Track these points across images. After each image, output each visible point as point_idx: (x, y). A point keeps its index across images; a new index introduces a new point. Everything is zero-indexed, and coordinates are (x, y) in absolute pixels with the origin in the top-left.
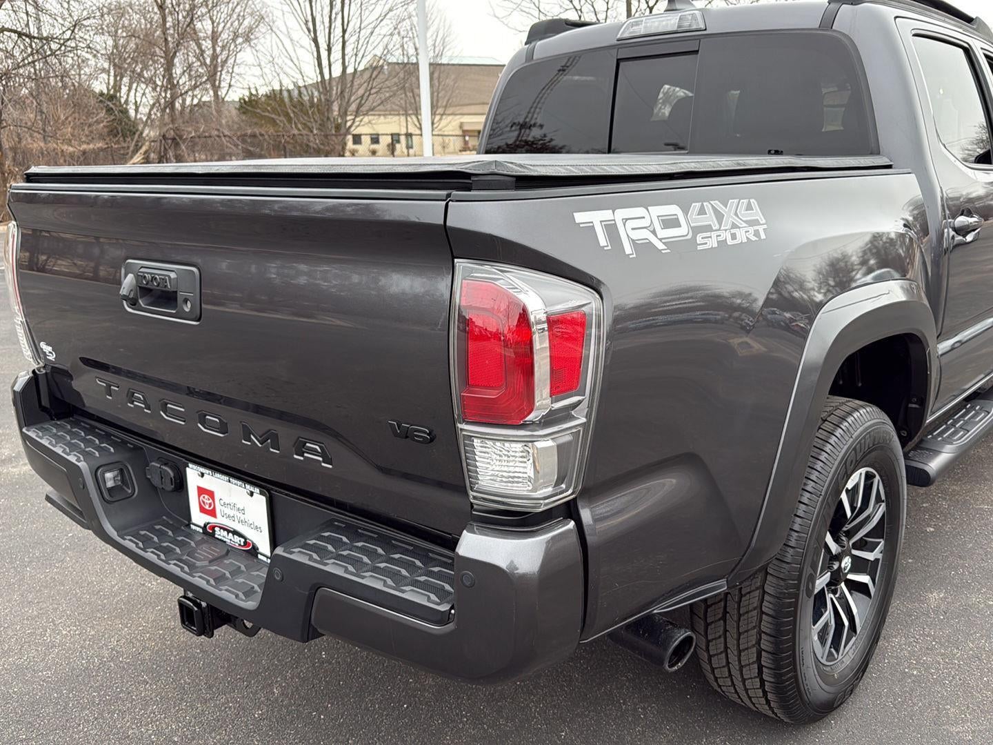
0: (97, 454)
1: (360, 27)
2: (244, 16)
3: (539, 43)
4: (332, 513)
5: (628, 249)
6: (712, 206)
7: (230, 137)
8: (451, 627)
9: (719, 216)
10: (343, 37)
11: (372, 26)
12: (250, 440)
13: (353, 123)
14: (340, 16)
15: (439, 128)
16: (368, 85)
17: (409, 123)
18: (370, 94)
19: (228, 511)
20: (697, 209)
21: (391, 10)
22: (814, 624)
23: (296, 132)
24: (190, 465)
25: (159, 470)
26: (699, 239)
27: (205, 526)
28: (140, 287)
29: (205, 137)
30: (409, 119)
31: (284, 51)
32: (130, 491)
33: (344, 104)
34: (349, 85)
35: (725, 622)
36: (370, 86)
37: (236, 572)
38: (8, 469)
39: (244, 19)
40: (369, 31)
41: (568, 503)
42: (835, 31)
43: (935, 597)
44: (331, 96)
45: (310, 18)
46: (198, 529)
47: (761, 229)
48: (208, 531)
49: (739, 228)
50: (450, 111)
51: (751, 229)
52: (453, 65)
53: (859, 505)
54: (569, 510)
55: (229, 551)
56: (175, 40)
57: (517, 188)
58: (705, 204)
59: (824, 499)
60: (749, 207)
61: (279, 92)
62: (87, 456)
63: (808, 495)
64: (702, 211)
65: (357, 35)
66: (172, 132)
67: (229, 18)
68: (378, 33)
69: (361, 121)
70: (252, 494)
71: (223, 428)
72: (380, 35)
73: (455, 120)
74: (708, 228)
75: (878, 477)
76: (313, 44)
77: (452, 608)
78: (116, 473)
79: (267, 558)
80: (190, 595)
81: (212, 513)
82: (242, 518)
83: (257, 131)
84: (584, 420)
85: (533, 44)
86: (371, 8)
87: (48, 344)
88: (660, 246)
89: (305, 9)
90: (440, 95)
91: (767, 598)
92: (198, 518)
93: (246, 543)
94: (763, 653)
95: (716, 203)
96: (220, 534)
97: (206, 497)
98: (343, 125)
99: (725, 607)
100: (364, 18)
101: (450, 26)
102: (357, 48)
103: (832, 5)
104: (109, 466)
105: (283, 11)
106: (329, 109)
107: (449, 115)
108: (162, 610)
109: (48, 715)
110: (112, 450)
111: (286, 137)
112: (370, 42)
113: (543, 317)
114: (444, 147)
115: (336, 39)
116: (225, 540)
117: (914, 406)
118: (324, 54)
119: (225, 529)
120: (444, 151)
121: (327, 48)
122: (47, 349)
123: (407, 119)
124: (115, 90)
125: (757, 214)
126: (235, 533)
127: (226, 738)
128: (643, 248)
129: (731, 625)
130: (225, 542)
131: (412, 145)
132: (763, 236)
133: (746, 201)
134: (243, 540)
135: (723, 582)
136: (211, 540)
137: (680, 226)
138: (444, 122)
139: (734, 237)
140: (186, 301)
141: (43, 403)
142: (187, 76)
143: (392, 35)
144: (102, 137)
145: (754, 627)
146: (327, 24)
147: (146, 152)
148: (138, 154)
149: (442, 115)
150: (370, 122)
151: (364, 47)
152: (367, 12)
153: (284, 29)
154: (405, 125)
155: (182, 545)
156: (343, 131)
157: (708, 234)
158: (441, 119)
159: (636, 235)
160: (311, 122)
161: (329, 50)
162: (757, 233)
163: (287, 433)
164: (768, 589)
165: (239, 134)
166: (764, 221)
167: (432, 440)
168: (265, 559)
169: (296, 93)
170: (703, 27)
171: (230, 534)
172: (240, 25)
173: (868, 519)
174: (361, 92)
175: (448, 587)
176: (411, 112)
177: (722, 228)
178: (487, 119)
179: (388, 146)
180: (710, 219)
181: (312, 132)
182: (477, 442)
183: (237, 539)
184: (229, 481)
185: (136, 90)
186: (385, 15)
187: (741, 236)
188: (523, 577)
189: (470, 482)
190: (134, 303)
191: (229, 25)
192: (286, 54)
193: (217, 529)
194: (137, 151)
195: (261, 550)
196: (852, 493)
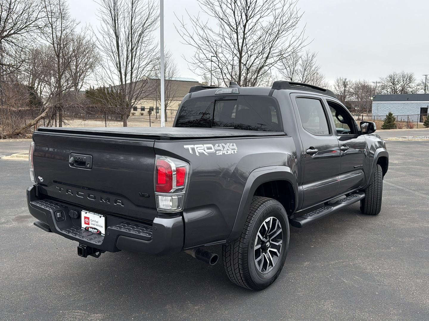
0: (55, 208)
1: (139, 67)
2: (90, 57)
3: (193, 93)
4: (123, 220)
5: (197, 154)
6: (222, 145)
7: (83, 108)
8: (151, 241)
9: (224, 147)
10: (131, 70)
11: (143, 67)
12: (102, 201)
13: (134, 104)
14: (130, 63)
15: (169, 106)
16: (141, 89)
17: (157, 103)
18: (141, 93)
19: (93, 223)
20: (217, 146)
21: (151, 61)
22: (256, 259)
23: (110, 106)
24: (83, 210)
25: (73, 213)
26: (217, 152)
27: (86, 228)
28: (75, 161)
29: (73, 107)
30: (157, 102)
31: (107, 75)
32: (64, 219)
33: (131, 96)
34: (133, 89)
35: (230, 256)
36: (142, 90)
37: (96, 238)
38: (5, 225)
39: (90, 59)
40: (142, 69)
41: (181, 212)
42: (273, 97)
43: (306, 263)
44: (125, 93)
45: (118, 62)
46: (83, 229)
47: (235, 151)
48: (87, 229)
49: (229, 150)
50: (175, 99)
51: (233, 151)
52: (177, 81)
53: (271, 227)
54: (181, 214)
55: (93, 234)
56: (62, 69)
57: (170, 140)
58: (220, 144)
59: (256, 222)
60: (233, 145)
61: (103, 88)
62: (52, 208)
63: (252, 221)
64: (219, 146)
65: (137, 70)
66: (59, 105)
67: (83, 58)
68: (145, 70)
69: (137, 103)
70: (101, 217)
71: (95, 198)
72: (146, 70)
73: (176, 103)
74: (220, 150)
75: (278, 220)
76: (119, 73)
77: (152, 236)
78: (60, 213)
79: (104, 234)
80: (81, 246)
81: (88, 224)
82: (97, 224)
83: (94, 105)
84: (185, 192)
85: (191, 93)
86: (143, 60)
87: (41, 177)
88: (206, 154)
89: (116, 59)
90: (171, 93)
91: (240, 248)
92: (84, 226)
93: (98, 231)
94: (240, 265)
95: (223, 144)
96: (90, 229)
97: (87, 219)
98: (130, 104)
99: (230, 253)
100: (140, 64)
101: (175, 67)
102: (137, 75)
103: (272, 89)
104: (58, 211)
105: (107, 59)
106: (124, 98)
107: (174, 100)
108: (64, 265)
109: (30, 289)
110: (59, 207)
111: (106, 108)
112: (142, 73)
113: (175, 169)
114: (171, 113)
115: (128, 71)
116: (91, 231)
117: (292, 202)
118: (123, 77)
119: (91, 228)
120: (171, 114)
121: (124, 74)
122: (40, 178)
123: (156, 102)
124: (32, 84)
125: (235, 147)
126: (95, 229)
127: (86, 294)
128: (201, 154)
129: (232, 257)
130: (91, 232)
131: (158, 112)
132: (236, 152)
133: (232, 144)
134: (97, 230)
135: (225, 240)
136: (87, 231)
137: (212, 149)
138: (172, 104)
139: (227, 152)
140: (88, 164)
141: (36, 195)
142: (66, 83)
143: (151, 70)
144: (27, 105)
145: (237, 257)
146: (125, 66)
147: (47, 112)
148: (44, 113)
149: (171, 100)
150: (141, 103)
151: (140, 75)
152: (142, 61)
153: (107, 66)
154: (156, 104)
155: (79, 232)
156: (130, 106)
157: (220, 152)
158: (171, 102)
159: (199, 151)
160: (116, 103)
161: (126, 75)
162: (234, 152)
163: (112, 198)
164: (241, 246)
165: (86, 106)
166: (237, 149)
167: (149, 197)
168: (103, 235)
169: (110, 89)
170: (238, 93)
171: (93, 229)
172: (88, 61)
173: (275, 232)
174: (138, 92)
175: (151, 233)
176: (158, 99)
177: (224, 150)
178: (178, 112)
179: (148, 112)
180: (221, 148)
181: (117, 106)
182: (159, 197)
183: (95, 230)
184: (94, 214)
185: (41, 85)
186: (149, 63)
187: (229, 152)
188: (169, 228)
189: (157, 206)
190: (72, 165)
191: (83, 60)
192: (108, 76)
193: (89, 228)
194: (43, 112)
195: (102, 233)
196: (268, 223)
